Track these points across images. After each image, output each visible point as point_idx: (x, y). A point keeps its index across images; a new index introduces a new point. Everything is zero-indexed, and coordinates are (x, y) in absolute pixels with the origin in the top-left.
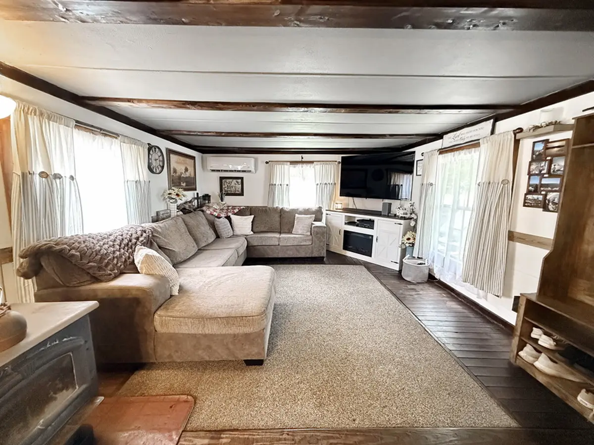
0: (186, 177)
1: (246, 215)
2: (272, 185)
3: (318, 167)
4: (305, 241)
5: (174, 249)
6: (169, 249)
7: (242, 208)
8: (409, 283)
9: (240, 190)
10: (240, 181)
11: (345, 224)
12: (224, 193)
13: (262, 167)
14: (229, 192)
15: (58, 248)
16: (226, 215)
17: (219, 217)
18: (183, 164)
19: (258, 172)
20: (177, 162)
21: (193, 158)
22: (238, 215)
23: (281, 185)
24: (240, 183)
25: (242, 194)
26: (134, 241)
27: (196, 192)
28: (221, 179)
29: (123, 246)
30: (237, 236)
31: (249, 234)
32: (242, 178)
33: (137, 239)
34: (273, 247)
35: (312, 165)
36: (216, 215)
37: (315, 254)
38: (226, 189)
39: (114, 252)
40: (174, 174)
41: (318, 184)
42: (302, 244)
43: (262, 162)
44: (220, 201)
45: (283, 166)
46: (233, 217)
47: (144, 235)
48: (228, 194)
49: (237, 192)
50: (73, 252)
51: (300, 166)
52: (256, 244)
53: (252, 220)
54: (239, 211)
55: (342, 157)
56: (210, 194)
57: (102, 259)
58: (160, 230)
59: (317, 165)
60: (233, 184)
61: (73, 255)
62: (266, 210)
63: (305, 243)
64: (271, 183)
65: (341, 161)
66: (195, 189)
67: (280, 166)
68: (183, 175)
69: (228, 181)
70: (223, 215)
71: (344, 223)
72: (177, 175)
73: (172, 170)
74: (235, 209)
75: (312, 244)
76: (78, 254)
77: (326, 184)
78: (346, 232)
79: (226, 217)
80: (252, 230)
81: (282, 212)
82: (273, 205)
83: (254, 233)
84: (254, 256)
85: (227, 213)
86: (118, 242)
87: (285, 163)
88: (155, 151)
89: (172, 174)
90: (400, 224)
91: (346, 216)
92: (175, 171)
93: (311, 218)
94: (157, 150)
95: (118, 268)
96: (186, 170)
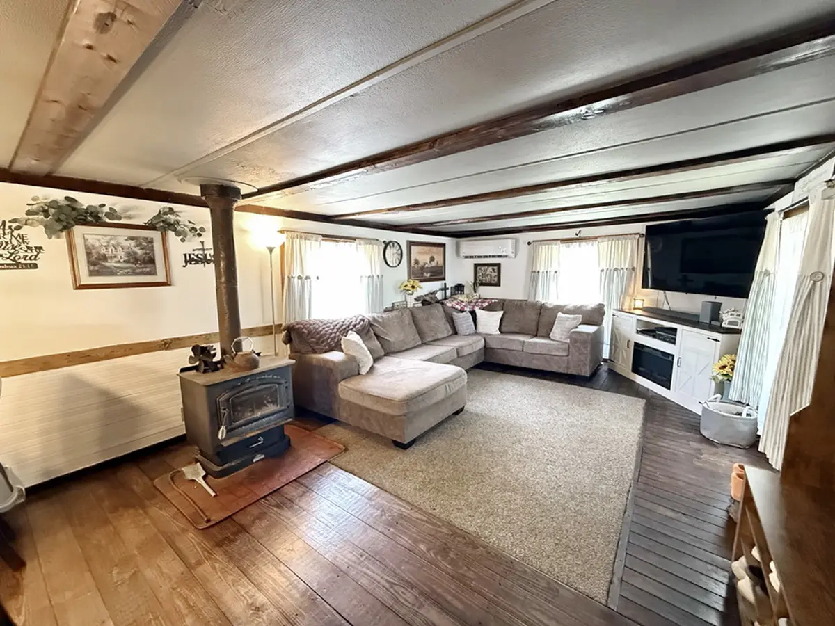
0: (432, 267)
1: (496, 311)
2: (535, 273)
3: (604, 244)
4: (558, 349)
5: (389, 339)
6: (384, 339)
7: (493, 301)
8: (708, 441)
9: (496, 279)
10: (496, 268)
11: (638, 332)
12: (478, 283)
13: (524, 248)
14: (484, 282)
15: (297, 326)
16: (471, 310)
17: (462, 311)
18: (428, 254)
19: (517, 256)
20: (420, 253)
21: (443, 245)
22: (486, 310)
23: (547, 272)
24: (496, 271)
25: (498, 284)
26: (351, 327)
27: (443, 282)
28: (476, 266)
29: (340, 330)
30: (479, 334)
31: (494, 333)
32: (498, 265)
33: (355, 326)
34: (515, 352)
35: (595, 243)
36: (459, 308)
37: (573, 371)
38: (481, 278)
39: (331, 334)
40: (416, 266)
41: (602, 271)
42: (554, 353)
43: (524, 242)
44: (473, 292)
45: (550, 246)
46: (479, 312)
47: (362, 323)
48: (482, 284)
49: (493, 282)
50: (304, 330)
51: (576, 244)
52: (495, 347)
53: (500, 317)
54: (490, 305)
55: (647, 227)
56: (463, 284)
57: (321, 336)
58: (380, 320)
59: (602, 241)
60: (488, 272)
61: (303, 332)
62: (521, 305)
63: (557, 353)
64: (534, 270)
65: (644, 233)
66: (444, 279)
67: (547, 246)
68: (426, 266)
69: (483, 268)
70: (468, 309)
71: (636, 331)
72: (420, 265)
73: (413, 261)
74: (484, 302)
75: (568, 356)
76: (306, 331)
77: (616, 269)
78: (636, 344)
79: (470, 312)
80: (500, 329)
81: (541, 308)
82: (535, 298)
83: (501, 332)
84: (492, 361)
85: (473, 306)
86: (338, 326)
87: (555, 242)
88: (393, 246)
89: (412, 265)
90: (716, 340)
91: (638, 320)
92: (417, 262)
93: (574, 319)
94: (396, 244)
95: (330, 346)
96: (432, 259)
